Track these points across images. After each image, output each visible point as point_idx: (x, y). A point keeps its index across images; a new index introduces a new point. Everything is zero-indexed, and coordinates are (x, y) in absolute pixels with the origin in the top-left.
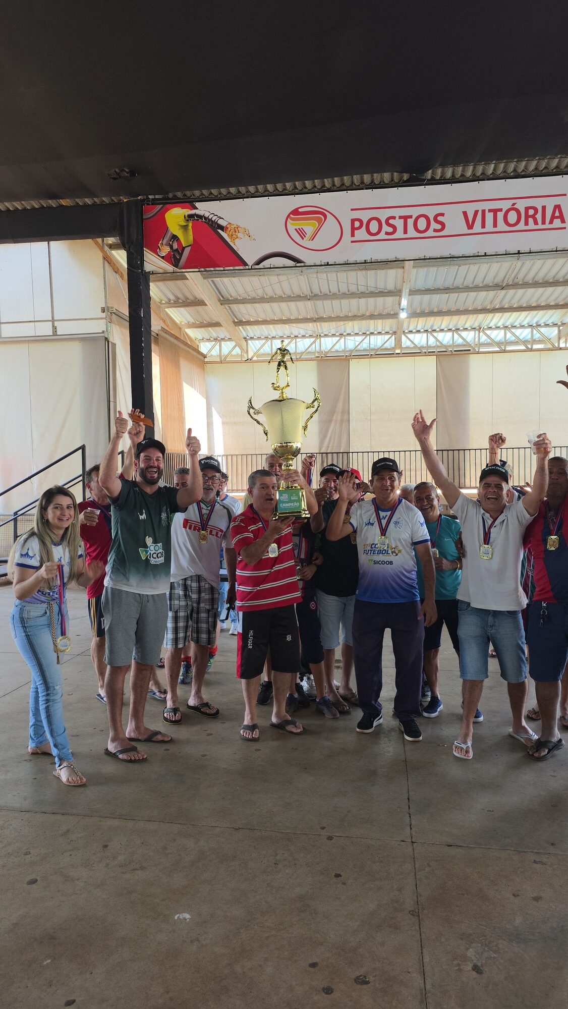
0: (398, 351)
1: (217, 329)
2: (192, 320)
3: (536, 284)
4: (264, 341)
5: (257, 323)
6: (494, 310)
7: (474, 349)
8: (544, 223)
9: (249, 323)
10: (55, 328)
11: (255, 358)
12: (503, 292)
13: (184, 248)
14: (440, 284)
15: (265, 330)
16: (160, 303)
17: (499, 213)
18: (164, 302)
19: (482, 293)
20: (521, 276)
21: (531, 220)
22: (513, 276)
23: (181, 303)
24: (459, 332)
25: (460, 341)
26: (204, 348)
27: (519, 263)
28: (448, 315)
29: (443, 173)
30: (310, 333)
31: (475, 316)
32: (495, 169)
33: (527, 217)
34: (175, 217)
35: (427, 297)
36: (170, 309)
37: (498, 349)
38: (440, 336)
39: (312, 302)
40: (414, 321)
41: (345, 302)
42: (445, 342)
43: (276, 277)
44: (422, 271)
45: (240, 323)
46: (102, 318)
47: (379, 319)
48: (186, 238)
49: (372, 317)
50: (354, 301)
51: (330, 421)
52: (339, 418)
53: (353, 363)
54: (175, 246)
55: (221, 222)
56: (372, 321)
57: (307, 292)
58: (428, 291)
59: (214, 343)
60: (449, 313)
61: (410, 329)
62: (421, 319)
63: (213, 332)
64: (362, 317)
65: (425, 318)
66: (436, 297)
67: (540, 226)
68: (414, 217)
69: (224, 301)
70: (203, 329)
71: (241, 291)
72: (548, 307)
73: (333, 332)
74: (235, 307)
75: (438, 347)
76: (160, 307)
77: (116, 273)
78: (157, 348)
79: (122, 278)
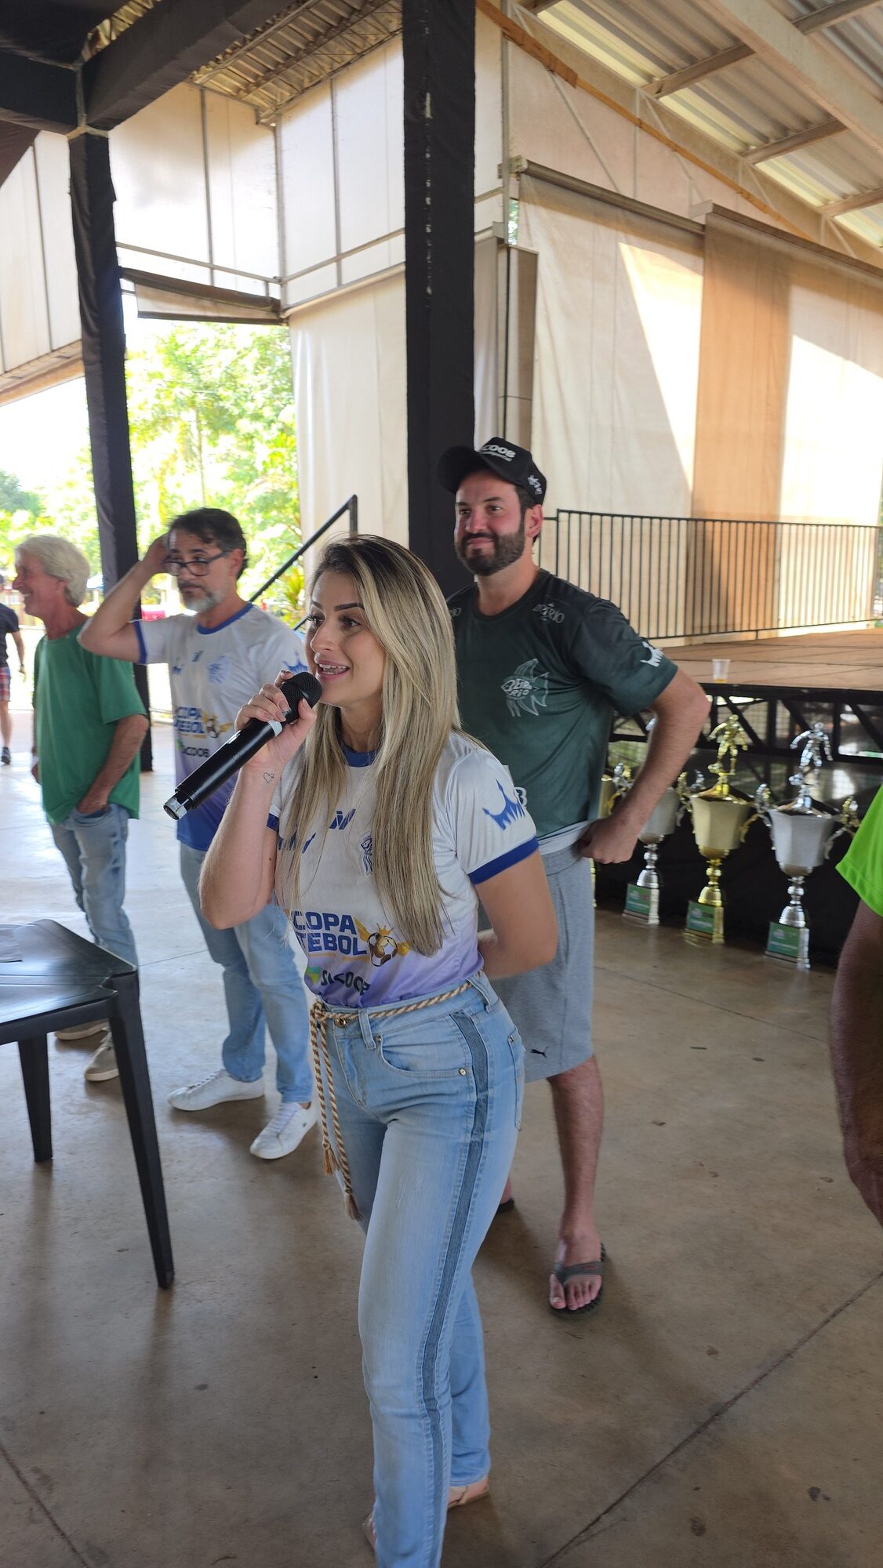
2: (850, 189)
16: (745, 152)
18: (753, 147)
23: (793, 137)
36: (772, 160)
46: (494, 192)
76: (736, 161)
77: (552, 71)
78: (700, 262)
79: (570, 83)
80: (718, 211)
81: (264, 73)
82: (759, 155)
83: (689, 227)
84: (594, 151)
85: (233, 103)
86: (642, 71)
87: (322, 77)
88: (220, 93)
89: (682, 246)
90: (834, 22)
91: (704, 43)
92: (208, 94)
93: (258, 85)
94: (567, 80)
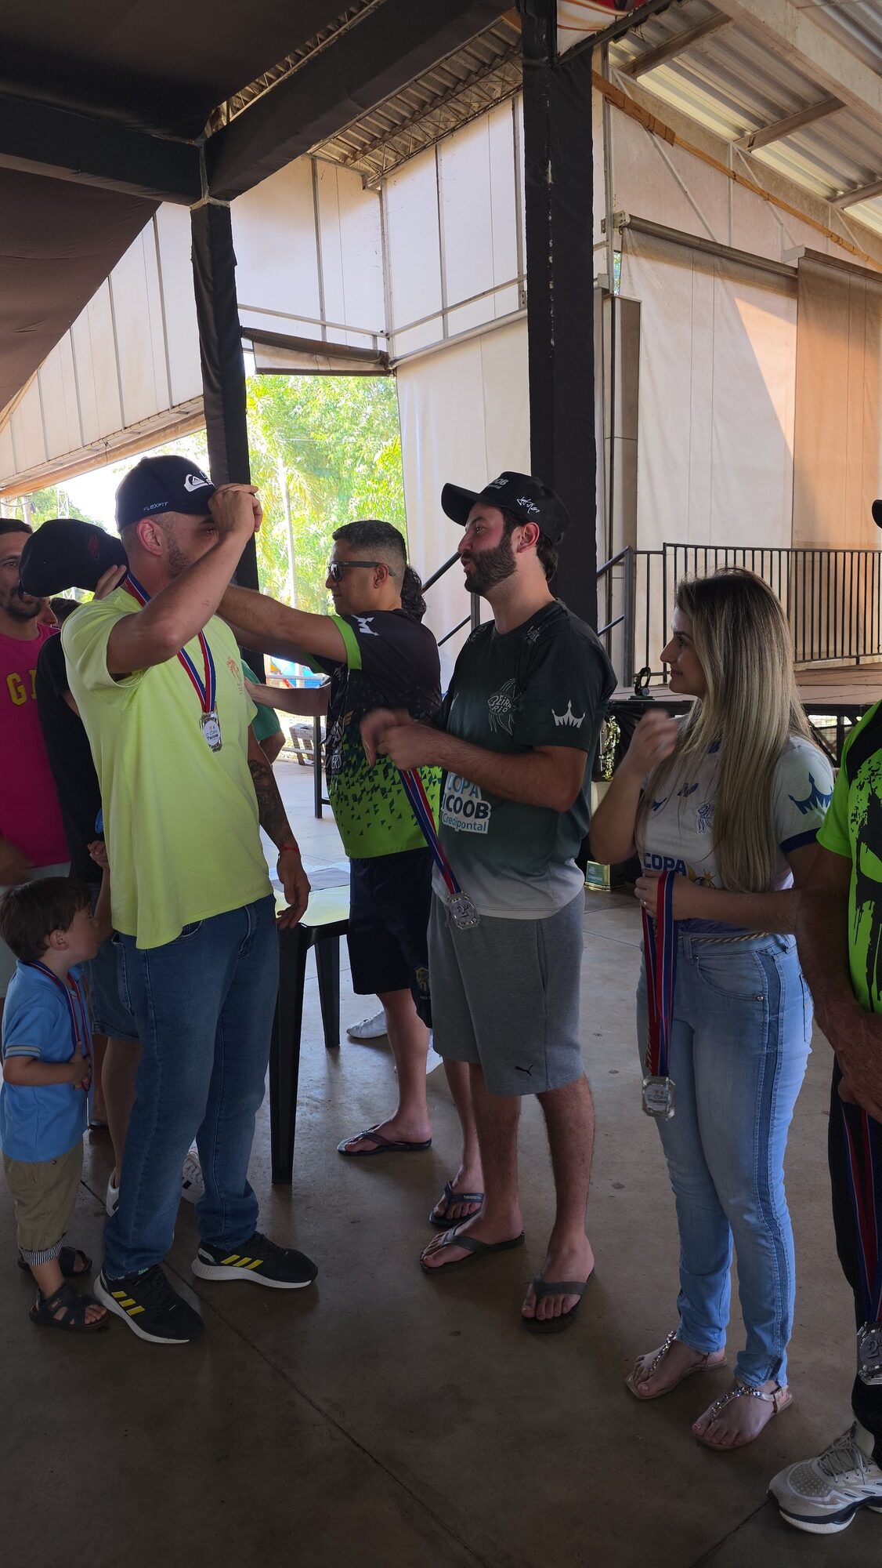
16: (833, 197)
18: (841, 193)
23: (880, 182)
36: (860, 204)
46: (601, 245)
76: (826, 206)
77: (651, 131)
78: (794, 303)
79: (668, 142)
80: (810, 254)
81: (372, 142)
82: (846, 200)
83: (783, 271)
84: (691, 203)
85: (342, 170)
86: (734, 126)
87: (426, 143)
88: (330, 162)
89: (776, 289)
91: (795, 98)
92: (318, 162)
93: (365, 152)
94: (665, 139)
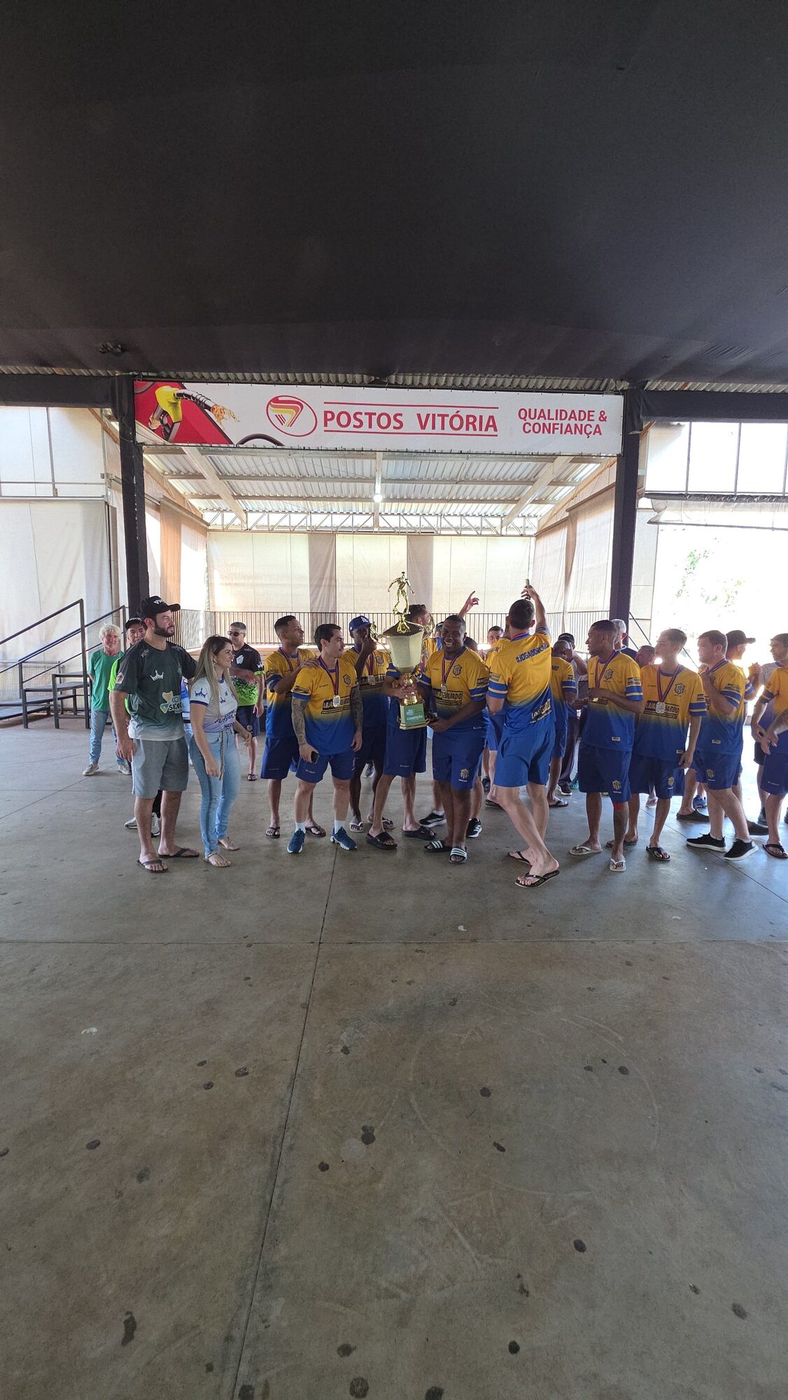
0: (376, 530)
1: (219, 500)
2: (195, 492)
3: (482, 482)
4: (261, 514)
5: (254, 497)
6: (451, 501)
7: (437, 532)
8: (481, 430)
9: (247, 497)
10: (55, 490)
11: (254, 529)
12: (458, 486)
13: (173, 424)
14: (407, 475)
15: (262, 504)
16: (163, 474)
17: (445, 418)
18: (167, 473)
19: (441, 485)
20: (470, 474)
21: (471, 426)
22: (465, 472)
23: (183, 475)
24: (425, 517)
25: (425, 524)
26: (208, 517)
27: (469, 463)
28: (415, 502)
29: (404, 380)
30: (302, 509)
31: (437, 504)
32: (446, 382)
33: (468, 423)
34: (165, 394)
35: (397, 485)
36: (173, 480)
37: (456, 533)
38: (409, 518)
39: (301, 483)
40: (388, 505)
41: (329, 485)
42: (414, 525)
43: (267, 458)
44: (392, 463)
45: (239, 497)
46: (102, 484)
47: (360, 501)
48: (176, 414)
49: (353, 499)
50: (337, 485)
51: (320, 586)
52: (327, 584)
53: (339, 537)
54: (166, 421)
55: (208, 403)
56: (354, 503)
57: (297, 474)
58: (398, 480)
59: (216, 513)
60: (416, 500)
61: (386, 512)
62: (394, 504)
63: (215, 503)
64: (345, 499)
65: (397, 504)
66: (405, 486)
67: (478, 432)
68: (377, 415)
69: (222, 476)
70: (205, 500)
71: (238, 469)
72: (492, 501)
73: (322, 510)
74: (233, 482)
75: (408, 528)
76: (163, 478)
78: (158, 514)
80: (164, 498)
82: (170, 477)
83: (155, 501)
90: (212, 456)
